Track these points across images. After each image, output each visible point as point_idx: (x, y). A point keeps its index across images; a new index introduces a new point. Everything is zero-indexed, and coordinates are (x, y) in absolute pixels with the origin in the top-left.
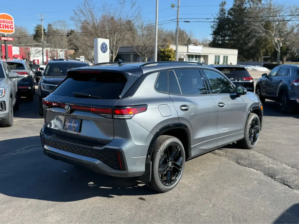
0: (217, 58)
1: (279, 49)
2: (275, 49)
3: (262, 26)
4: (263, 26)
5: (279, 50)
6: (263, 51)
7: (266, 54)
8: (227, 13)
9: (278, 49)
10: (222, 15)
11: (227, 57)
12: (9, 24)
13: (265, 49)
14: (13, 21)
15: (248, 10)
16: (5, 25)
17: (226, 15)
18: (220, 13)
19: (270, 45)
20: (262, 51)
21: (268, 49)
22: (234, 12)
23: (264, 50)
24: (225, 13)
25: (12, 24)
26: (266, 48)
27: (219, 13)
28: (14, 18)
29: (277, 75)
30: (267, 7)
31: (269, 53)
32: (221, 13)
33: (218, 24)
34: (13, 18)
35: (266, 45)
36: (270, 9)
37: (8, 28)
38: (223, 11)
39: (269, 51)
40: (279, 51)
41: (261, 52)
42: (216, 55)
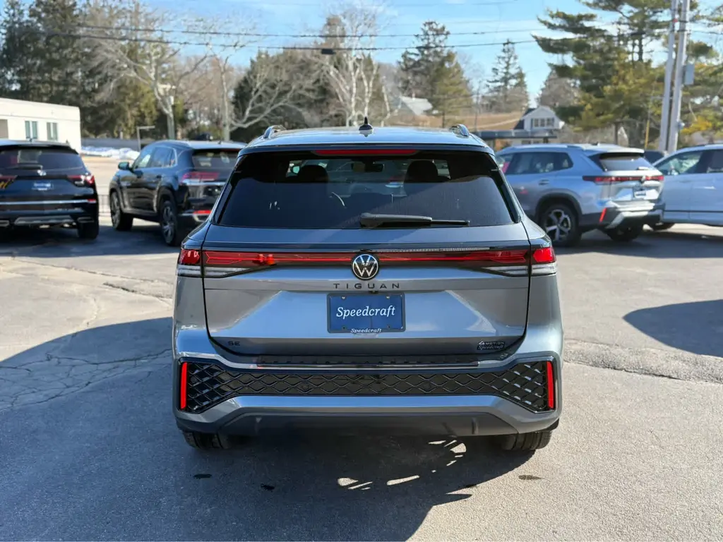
0: (31, 126)
1: (171, 110)
2: (160, 111)
3: (124, 52)
4: (126, 54)
5: (169, 111)
6: (132, 115)
7: (141, 119)
8: (26, 13)
9: (168, 109)
10: (14, 15)
11: (55, 125)
13: (137, 109)
15: (83, 9)
17: (26, 17)
18: (9, 10)
19: (146, 101)
20: (131, 113)
21: (142, 110)
22: (46, 11)
23: (135, 112)
24: (21, 13)
26: (138, 107)
27: (6, 10)
29: (150, 164)
30: (128, 8)
31: (148, 120)
32: (12, 12)
33: (6, 39)
35: (136, 100)
36: (137, 13)
38: (16, 7)
39: (146, 115)
40: (172, 116)
41: (129, 115)
42: (27, 119)
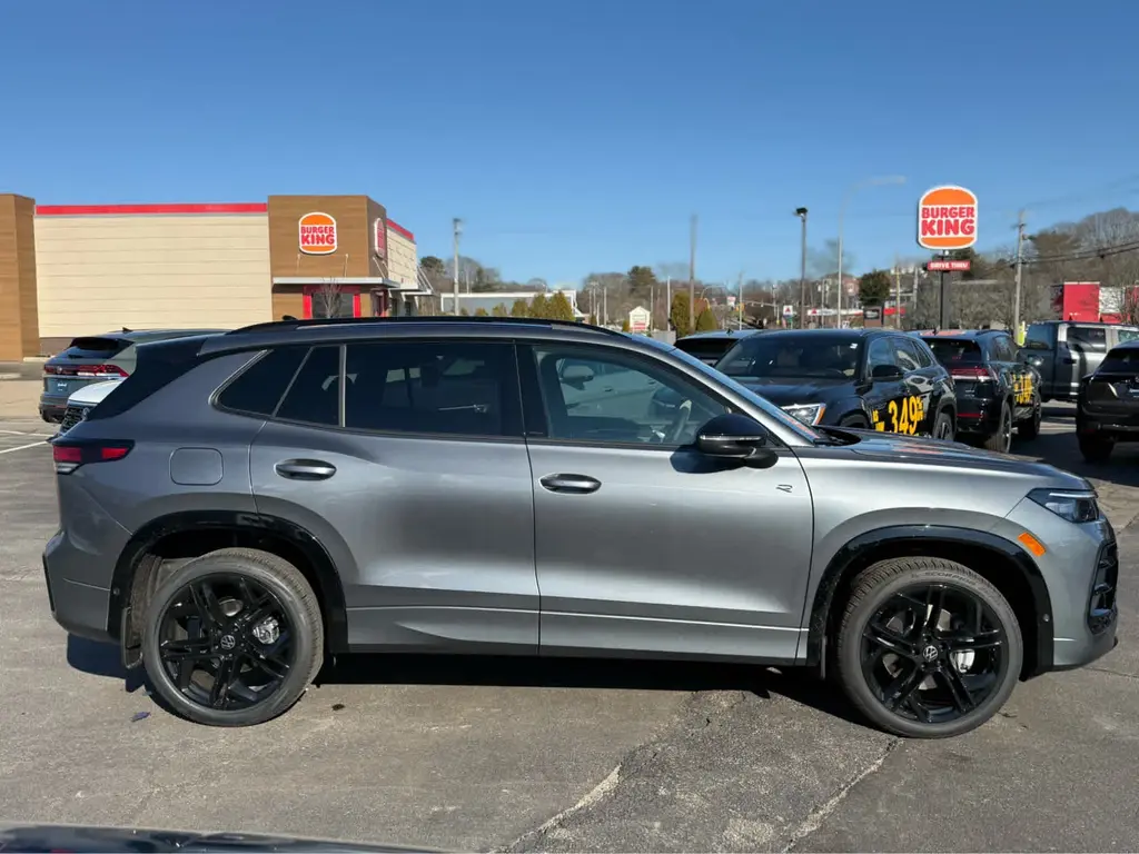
12: (961, 216)
14: (975, 206)
16: (948, 222)
25: (970, 218)
28: (978, 197)
34: (973, 196)
37: (956, 232)
